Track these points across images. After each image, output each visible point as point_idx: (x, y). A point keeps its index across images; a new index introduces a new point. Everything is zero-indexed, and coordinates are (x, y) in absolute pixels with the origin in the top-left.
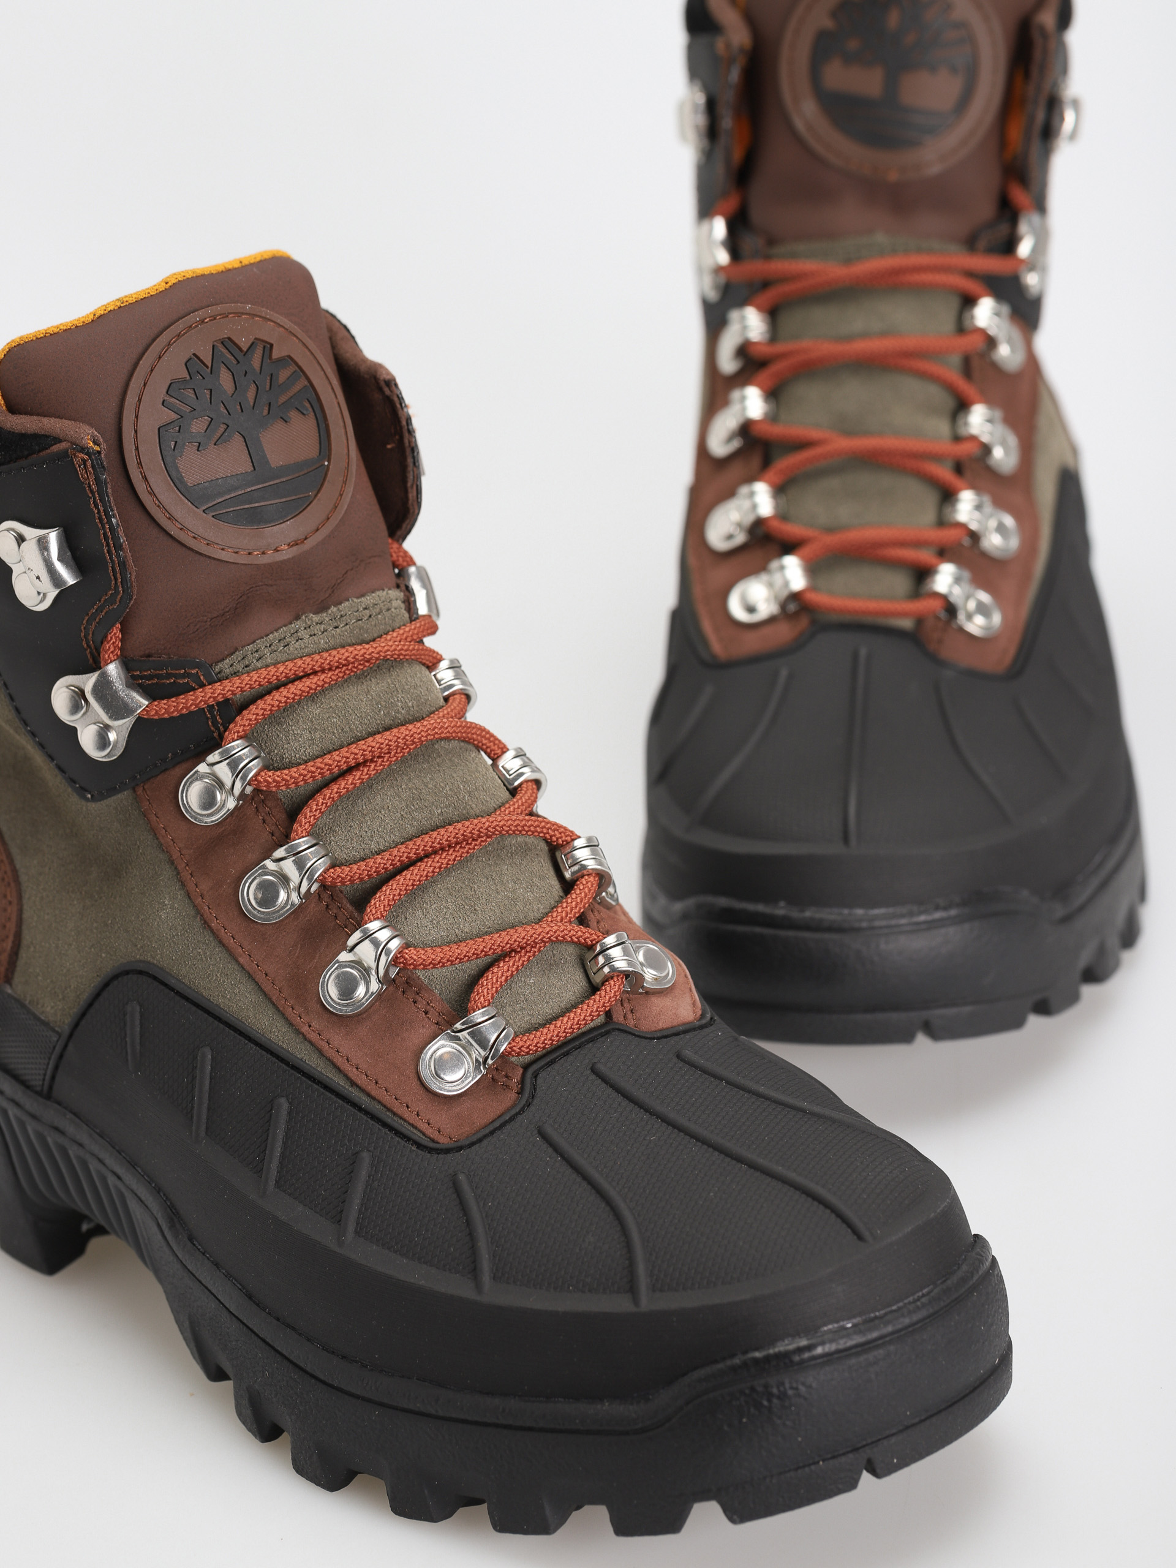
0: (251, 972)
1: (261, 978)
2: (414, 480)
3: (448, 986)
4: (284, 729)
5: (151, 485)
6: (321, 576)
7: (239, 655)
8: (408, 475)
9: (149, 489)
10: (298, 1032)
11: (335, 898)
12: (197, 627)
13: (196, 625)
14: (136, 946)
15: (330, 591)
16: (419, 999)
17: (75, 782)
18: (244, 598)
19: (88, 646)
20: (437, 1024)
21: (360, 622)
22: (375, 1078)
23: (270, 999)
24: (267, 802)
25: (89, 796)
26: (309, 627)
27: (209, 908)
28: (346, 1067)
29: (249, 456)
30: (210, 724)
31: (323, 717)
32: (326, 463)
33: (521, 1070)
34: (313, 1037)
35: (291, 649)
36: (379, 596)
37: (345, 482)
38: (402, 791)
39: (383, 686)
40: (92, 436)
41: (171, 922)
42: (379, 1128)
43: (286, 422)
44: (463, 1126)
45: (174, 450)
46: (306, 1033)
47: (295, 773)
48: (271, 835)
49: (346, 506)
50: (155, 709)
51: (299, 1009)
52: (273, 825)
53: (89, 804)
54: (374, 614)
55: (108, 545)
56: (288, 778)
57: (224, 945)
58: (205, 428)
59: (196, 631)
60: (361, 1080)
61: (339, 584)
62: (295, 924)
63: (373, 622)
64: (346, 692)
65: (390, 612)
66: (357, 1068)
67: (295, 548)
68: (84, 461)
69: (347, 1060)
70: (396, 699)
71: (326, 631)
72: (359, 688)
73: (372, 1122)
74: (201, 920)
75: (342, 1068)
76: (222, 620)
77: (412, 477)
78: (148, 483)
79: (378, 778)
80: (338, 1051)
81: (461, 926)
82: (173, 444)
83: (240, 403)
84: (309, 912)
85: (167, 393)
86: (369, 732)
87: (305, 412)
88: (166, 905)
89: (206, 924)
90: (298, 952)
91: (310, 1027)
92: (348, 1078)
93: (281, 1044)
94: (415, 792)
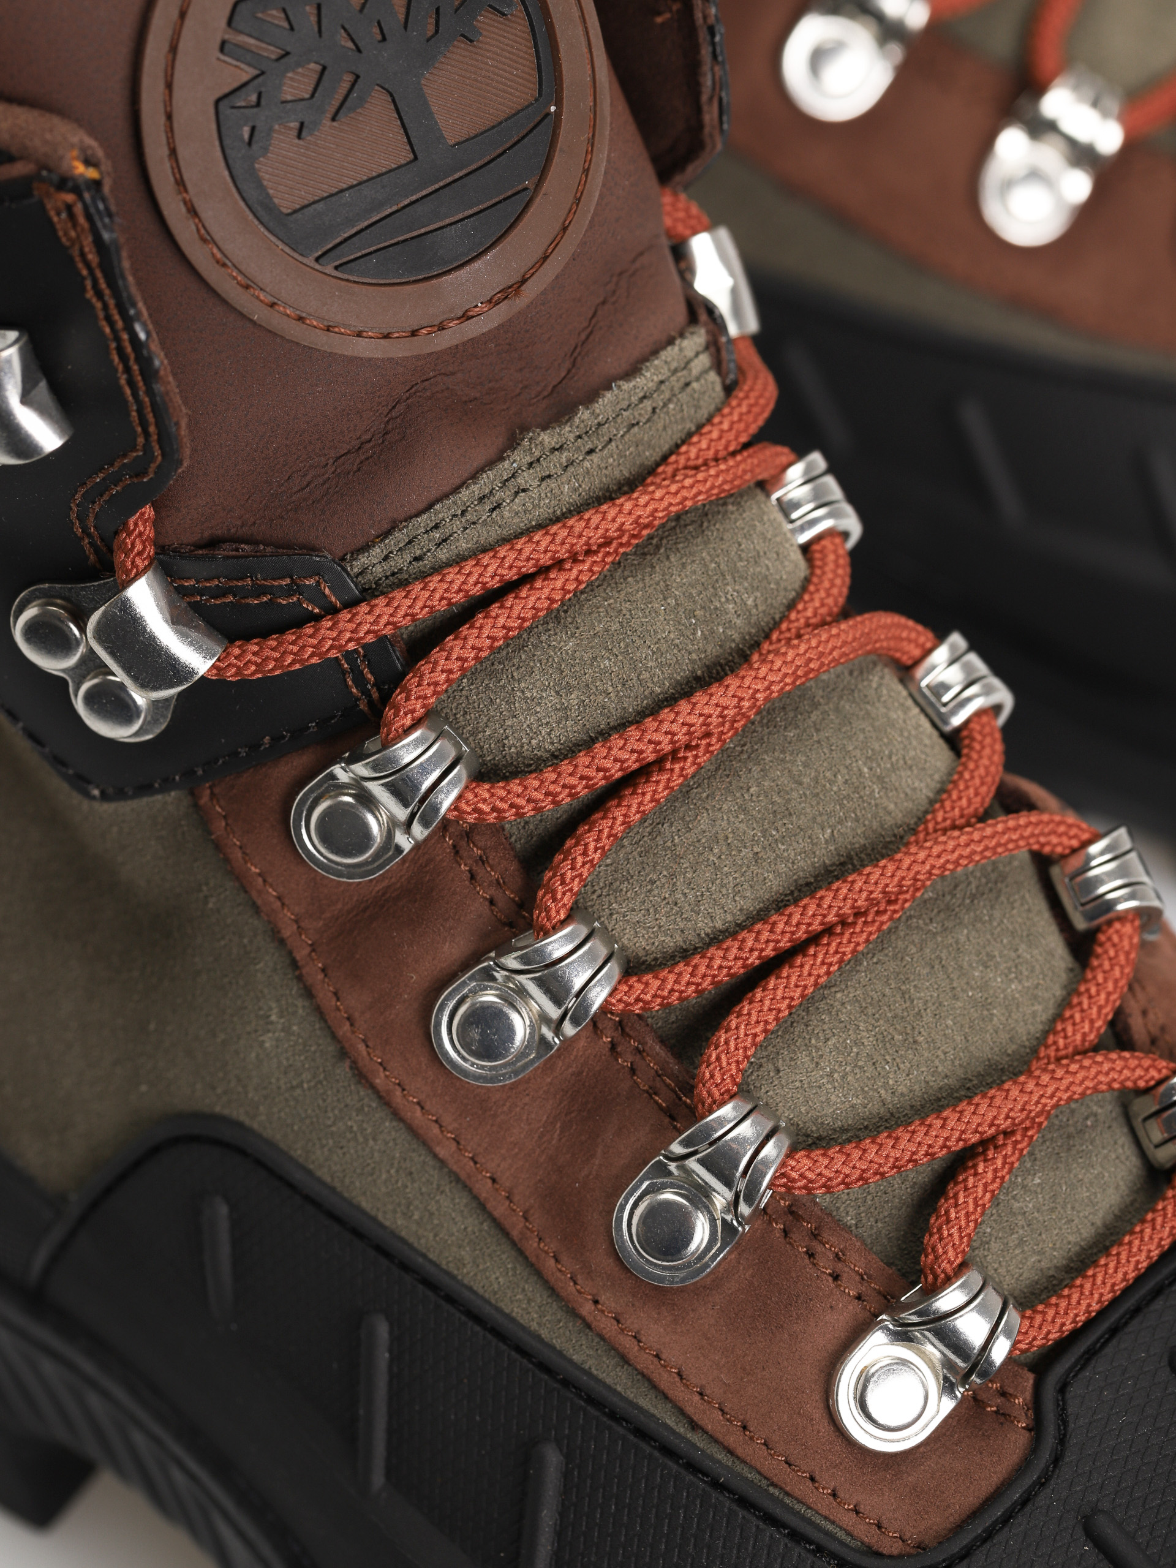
0: (463, 1176)
1: (484, 1188)
2: (714, 89)
3: (872, 1210)
4: (504, 687)
5: (207, 225)
6: (549, 339)
7: (400, 537)
8: (702, 80)
9: (203, 231)
10: (573, 1313)
11: (627, 1030)
12: (308, 478)
13: (305, 475)
14: (214, 1088)
15: (568, 364)
16: (819, 1248)
17: (63, 764)
18: (401, 407)
19: (85, 531)
20: (859, 1298)
21: (636, 429)
22: (741, 1417)
23: (506, 1234)
24: (476, 838)
25: (97, 792)
26: (538, 460)
27: (367, 1046)
28: (679, 1393)
29: (402, 131)
30: (350, 683)
31: (581, 659)
32: (553, 109)
33: (1029, 1379)
34: (607, 1326)
35: (507, 514)
36: (666, 362)
37: (592, 142)
38: (751, 800)
39: (694, 572)
40: (83, 149)
41: (288, 1059)
42: (757, 1527)
43: (471, 41)
44: (927, 1513)
45: (250, 143)
46: (589, 1319)
47: (536, 790)
48: (487, 903)
49: (597, 194)
50: (234, 665)
51: (569, 1263)
52: (490, 884)
53: (96, 805)
54: (661, 404)
55: (127, 370)
56: (524, 803)
57: (401, 1120)
58: (310, 89)
59: (307, 486)
60: (712, 1420)
61: (583, 343)
62: (549, 1080)
63: (660, 421)
64: (623, 593)
65: (689, 390)
66: (701, 1394)
67: (503, 306)
68: (69, 208)
69: (679, 1374)
70: (723, 600)
71: (572, 464)
72: (647, 579)
73: (741, 1513)
74: (351, 1068)
75: (671, 1393)
76: (358, 461)
77: (709, 83)
78: (200, 220)
79: (702, 778)
80: (657, 1356)
81: (891, 1082)
82: (246, 131)
83: (379, 23)
84: (576, 1056)
85: (230, 23)
86: (676, 680)
87: (506, 10)
88: (272, 1023)
89: (361, 1076)
90: (556, 1136)
91: (596, 1302)
92: (681, 1412)
93: (534, 1326)
94: (776, 798)
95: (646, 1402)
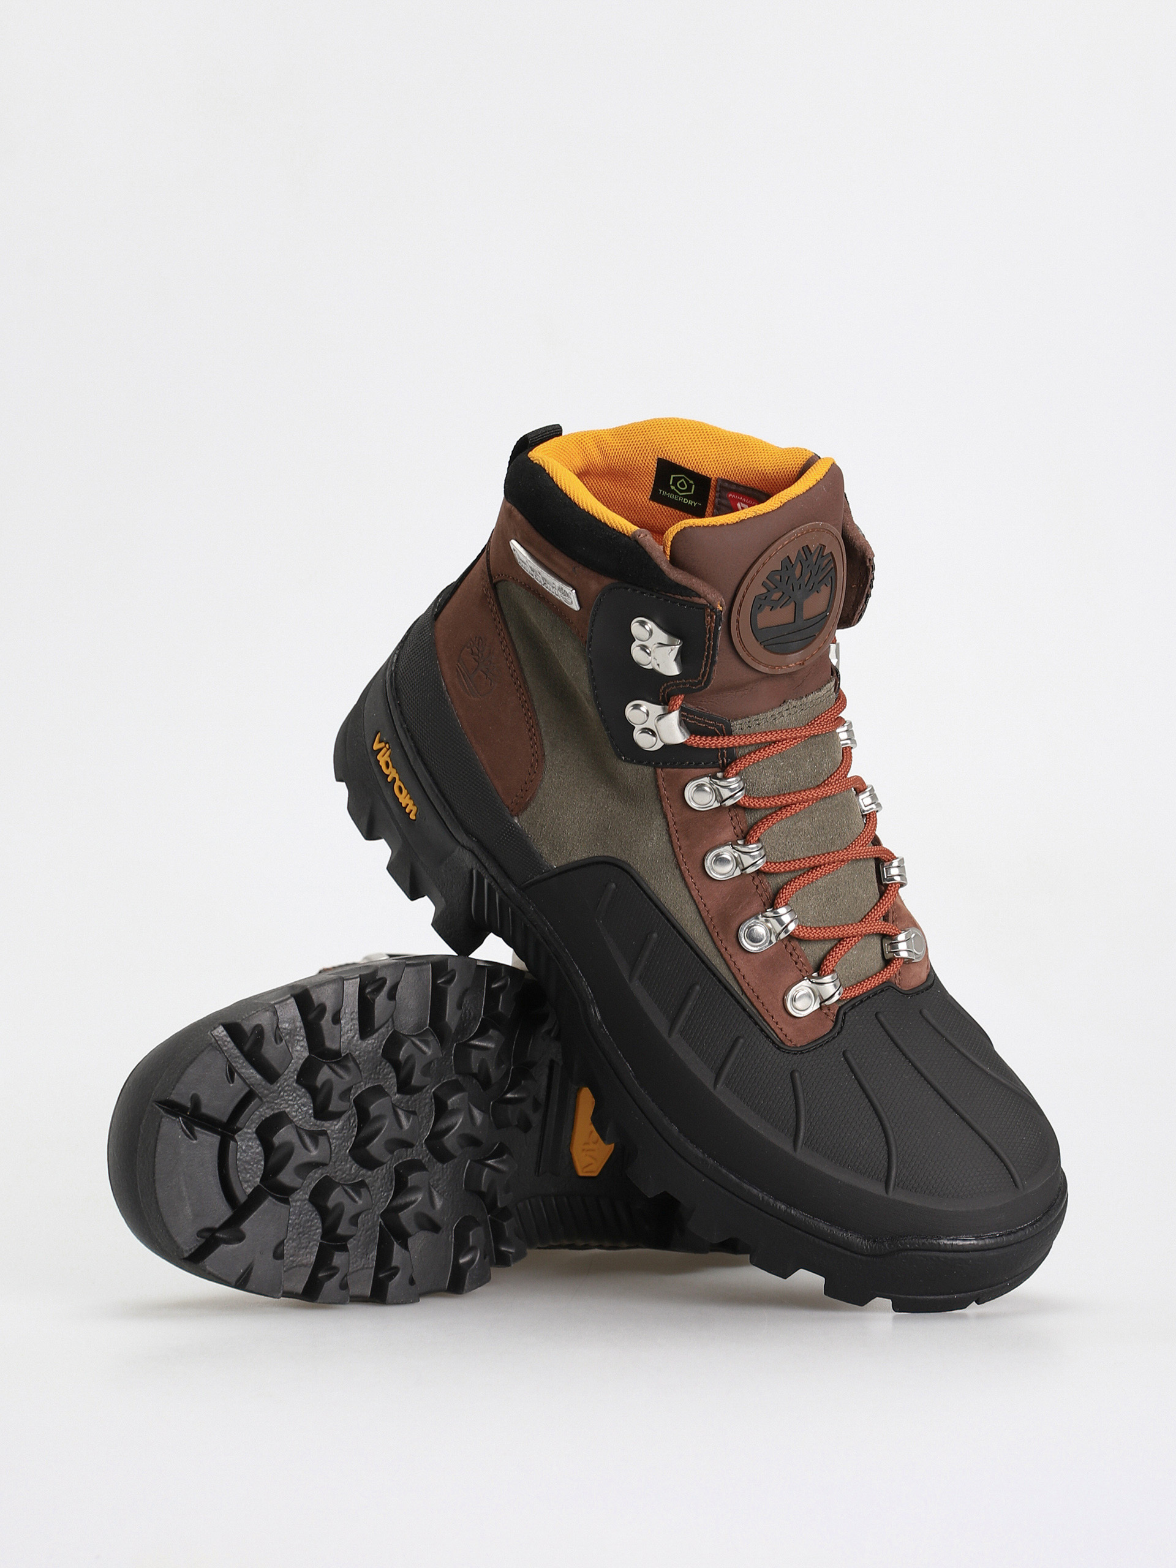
0: (696, 901)
1: (701, 907)
4: (760, 770)
5: (739, 626)
7: (747, 720)
9: (738, 629)
10: (718, 950)
14: (624, 852)
17: (617, 746)
19: (667, 694)
20: (801, 971)
22: (759, 995)
23: (704, 922)
25: (623, 758)
26: (789, 709)
27: (683, 857)
28: (741, 981)
29: (794, 613)
30: (720, 756)
32: (828, 614)
33: (840, 1008)
34: (727, 957)
37: (834, 624)
40: (721, 602)
42: (753, 1026)
43: (817, 592)
44: (799, 1036)
45: (759, 609)
46: (723, 953)
47: (761, 801)
48: (733, 828)
50: (688, 742)
51: (721, 936)
53: (622, 762)
54: (822, 700)
57: (685, 882)
58: (778, 598)
60: (749, 993)
65: (829, 697)
66: (749, 985)
68: (712, 613)
69: (744, 977)
72: (806, 751)
73: (750, 1020)
74: (676, 862)
80: (739, 970)
82: (759, 606)
83: (800, 584)
84: (742, 880)
85: (767, 578)
87: (828, 584)
91: (726, 949)
92: (741, 987)
93: (704, 950)
94: (821, 823)
95: (736, 988)
